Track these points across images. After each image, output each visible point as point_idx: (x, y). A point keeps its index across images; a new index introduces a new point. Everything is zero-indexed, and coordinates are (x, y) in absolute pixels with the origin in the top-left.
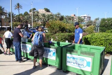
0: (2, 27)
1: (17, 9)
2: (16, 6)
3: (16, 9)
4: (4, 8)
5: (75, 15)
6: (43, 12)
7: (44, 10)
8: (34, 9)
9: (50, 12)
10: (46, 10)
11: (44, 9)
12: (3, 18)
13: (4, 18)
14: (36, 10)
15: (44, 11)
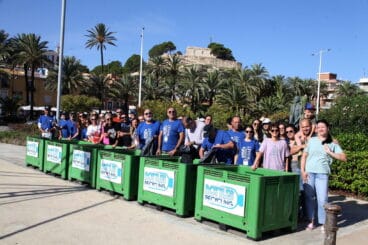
0: (35, 108)
1: (95, 47)
2: (94, 36)
3: (91, 44)
4: (46, 43)
5: (333, 76)
6: (203, 59)
7: (209, 51)
8: (169, 47)
9: (231, 59)
10: (213, 52)
11: (209, 47)
12: (41, 76)
13: (45, 77)
14: (174, 48)
15: (208, 53)
